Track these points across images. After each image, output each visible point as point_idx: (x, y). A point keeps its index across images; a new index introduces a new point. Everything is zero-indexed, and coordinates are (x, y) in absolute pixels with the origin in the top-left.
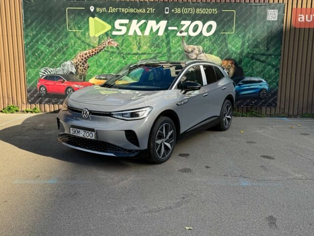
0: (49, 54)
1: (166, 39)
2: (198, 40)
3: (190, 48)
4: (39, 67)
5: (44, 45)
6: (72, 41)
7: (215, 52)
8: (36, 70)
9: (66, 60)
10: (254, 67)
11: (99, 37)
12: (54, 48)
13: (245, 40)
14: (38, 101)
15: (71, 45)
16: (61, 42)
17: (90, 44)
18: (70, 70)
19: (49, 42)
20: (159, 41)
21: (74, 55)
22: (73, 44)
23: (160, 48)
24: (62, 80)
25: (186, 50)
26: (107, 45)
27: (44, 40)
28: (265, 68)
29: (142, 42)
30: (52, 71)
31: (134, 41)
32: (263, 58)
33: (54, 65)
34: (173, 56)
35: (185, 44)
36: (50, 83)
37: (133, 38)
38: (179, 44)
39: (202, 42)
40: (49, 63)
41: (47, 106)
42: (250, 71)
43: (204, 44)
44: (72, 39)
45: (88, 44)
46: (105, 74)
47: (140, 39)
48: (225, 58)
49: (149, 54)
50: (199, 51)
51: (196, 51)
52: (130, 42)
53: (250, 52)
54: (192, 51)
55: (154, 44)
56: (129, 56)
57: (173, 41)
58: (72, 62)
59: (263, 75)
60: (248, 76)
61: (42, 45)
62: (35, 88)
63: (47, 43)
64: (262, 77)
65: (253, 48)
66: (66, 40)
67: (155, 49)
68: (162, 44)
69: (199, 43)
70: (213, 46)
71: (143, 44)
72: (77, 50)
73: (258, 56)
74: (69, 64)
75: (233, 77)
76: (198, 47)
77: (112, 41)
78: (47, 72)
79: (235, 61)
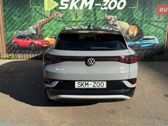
0: (19, 22)
1: (94, 11)
2: (115, 12)
3: (109, 17)
4: (13, 31)
5: (16, 16)
6: (34, 14)
7: (125, 20)
8: (11, 33)
9: (30, 26)
10: (150, 29)
11: (51, 11)
12: (22, 19)
13: (144, 13)
14: (13, 52)
16: (27, 15)
17: (45, 15)
18: (33, 32)
19: (19, 14)
20: (89, 13)
21: (35, 23)
22: (34, 15)
23: (90, 18)
24: (27, 39)
25: (106, 19)
26: (56, 16)
27: (16, 13)
28: (157, 30)
29: (78, 14)
30: (21, 33)
31: (73, 13)
32: (156, 24)
33: (23, 29)
34: (98, 23)
35: (106, 15)
36: (20, 40)
37: (72, 11)
38: (102, 15)
39: (117, 13)
40: (19, 28)
41: (19, 55)
42: (147, 32)
43: (118, 14)
44: (33, 12)
45: (43, 15)
46: (54, 34)
47: (77, 12)
48: (132, 23)
49: (82, 21)
50: (115, 19)
51: (113, 19)
52: (71, 13)
53: (148, 20)
54: (110, 19)
55: (86, 15)
56: (70, 23)
57: (98, 13)
58: (34, 27)
59: (156, 34)
60: (146, 35)
61: (15, 16)
62: (11, 44)
63: (18, 15)
64: (155, 36)
65: (149, 17)
66: (30, 13)
67: (86, 18)
68: (91, 15)
69: (115, 14)
70: (124, 16)
71: (79, 15)
72: (37, 19)
73: (152, 22)
74: (32, 28)
75: (136, 36)
76: (114, 16)
77: (59, 13)
78: (18, 34)
79: (138, 26)
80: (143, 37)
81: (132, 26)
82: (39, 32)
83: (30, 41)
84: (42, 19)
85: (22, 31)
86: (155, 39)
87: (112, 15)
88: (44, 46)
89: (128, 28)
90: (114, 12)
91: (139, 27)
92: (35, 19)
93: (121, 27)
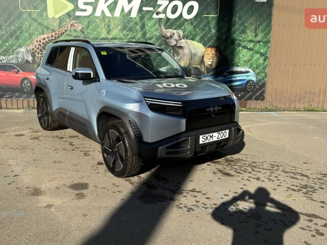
1: (141, 21)
3: (168, 32)
6: (27, 23)
7: (198, 38)
9: (20, 46)
10: (241, 55)
11: (59, 18)
12: (4, 32)
15: (26, 28)
16: (14, 25)
17: (49, 26)
18: (26, 58)
20: (132, 24)
21: (30, 40)
22: (28, 26)
23: (133, 32)
24: (16, 71)
25: (164, 35)
26: (69, 28)
28: (252, 56)
29: (112, 25)
30: (4, 59)
31: (102, 24)
32: (251, 45)
33: (6, 53)
35: (163, 28)
36: (2, 73)
37: (101, 19)
38: (156, 27)
39: (182, 26)
43: (185, 28)
44: (26, 20)
45: (46, 27)
47: (109, 21)
49: (120, 39)
50: (179, 36)
51: (176, 37)
52: (97, 24)
54: (171, 37)
55: (126, 27)
57: (149, 24)
58: (28, 48)
59: (251, 64)
64: (249, 67)
65: (240, 33)
66: (20, 21)
67: (127, 33)
68: (135, 27)
69: (179, 27)
70: (195, 30)
71: (113, 27)
72: (33, 34)
73: (245, 43)
74: (24, 50)
75: (217, 67)
77: (75, 23)
79: (220, 49)
80: (229, 68)
82: (38, 57)
83: (22, 75)
84: (43, 33)
85: (4, 55)
86: (247, 72)
87: (174, 29)
89: (203, 52)
90: (178, 23)
92: (30, 33)
93: (191, 51)
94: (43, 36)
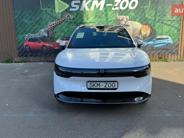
0: (30, 25)
1: (105, 12)
2: (126, 12)
4: (25, 34)
5: (27, 19)
7: (138, 20)
8: (23, 36)
9: (41, 28)
10: (163, 29)
11: (62, 12)
12: (33, 21)
13: (157, 12)
14: (25, 55)
15: (44, 18)
16: (38, 17)
17: (56, 17)
18: (44, 35)
20: (100, 14)
21: (46, 25)
22: (45, 18)
23: (101, 18)
24: (39, 41)
26: (67, 18)
27: (27, 16)
28: (170, 29)
29: (89, 15)
30: (33, 36)
31: (84, 15)
32: (169, 23)
33: (34, 32)
35: (117, 15)
36: (32, 43)
38: (113, 15)
40: (30, 31)
41: (30, 58)
42: (160, 32)
43: (130, 14)
44: (44, 14)
45: (54, 18)
46: (66, 36)
47: (88, 13)
48: (144, 23)
49: (94, 22)
50: (127, 19)
52: (81, 15)
53: (161, 19)
55: (97, 16)
57: (110, 13)
58: (45, 30)
59: (169, 34)
60: (159, 35)
62: (23, 47)
63: (29, 18)
65: (163, 16)
66: (41, 15)
67: (98, 19)
68: (102, 15)
69: (127, 14)
70: (136, 15)
72: (48, 21)
73: (166, 22)
74: (43, 31)
75: (149, 36)
76: (126, 16)
77: (70, 15)
78: (30, 37)
79: (150, 25)
80: (156, 37)
81: (144, 25)
82: (50, 34)
83: (42, 44)
84: (53, 21)
85: (33, 34)
86: (167, 38)
87: (124, 15)
88: (55, 48)
89: (141, 28)
91: (152, 27)
92: (46, 21)
93: (133, 27)
94: (53, 23)
